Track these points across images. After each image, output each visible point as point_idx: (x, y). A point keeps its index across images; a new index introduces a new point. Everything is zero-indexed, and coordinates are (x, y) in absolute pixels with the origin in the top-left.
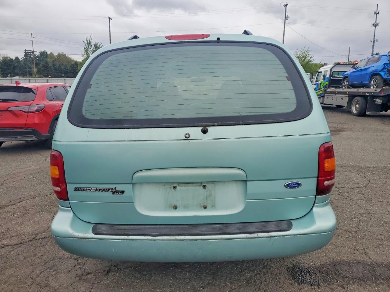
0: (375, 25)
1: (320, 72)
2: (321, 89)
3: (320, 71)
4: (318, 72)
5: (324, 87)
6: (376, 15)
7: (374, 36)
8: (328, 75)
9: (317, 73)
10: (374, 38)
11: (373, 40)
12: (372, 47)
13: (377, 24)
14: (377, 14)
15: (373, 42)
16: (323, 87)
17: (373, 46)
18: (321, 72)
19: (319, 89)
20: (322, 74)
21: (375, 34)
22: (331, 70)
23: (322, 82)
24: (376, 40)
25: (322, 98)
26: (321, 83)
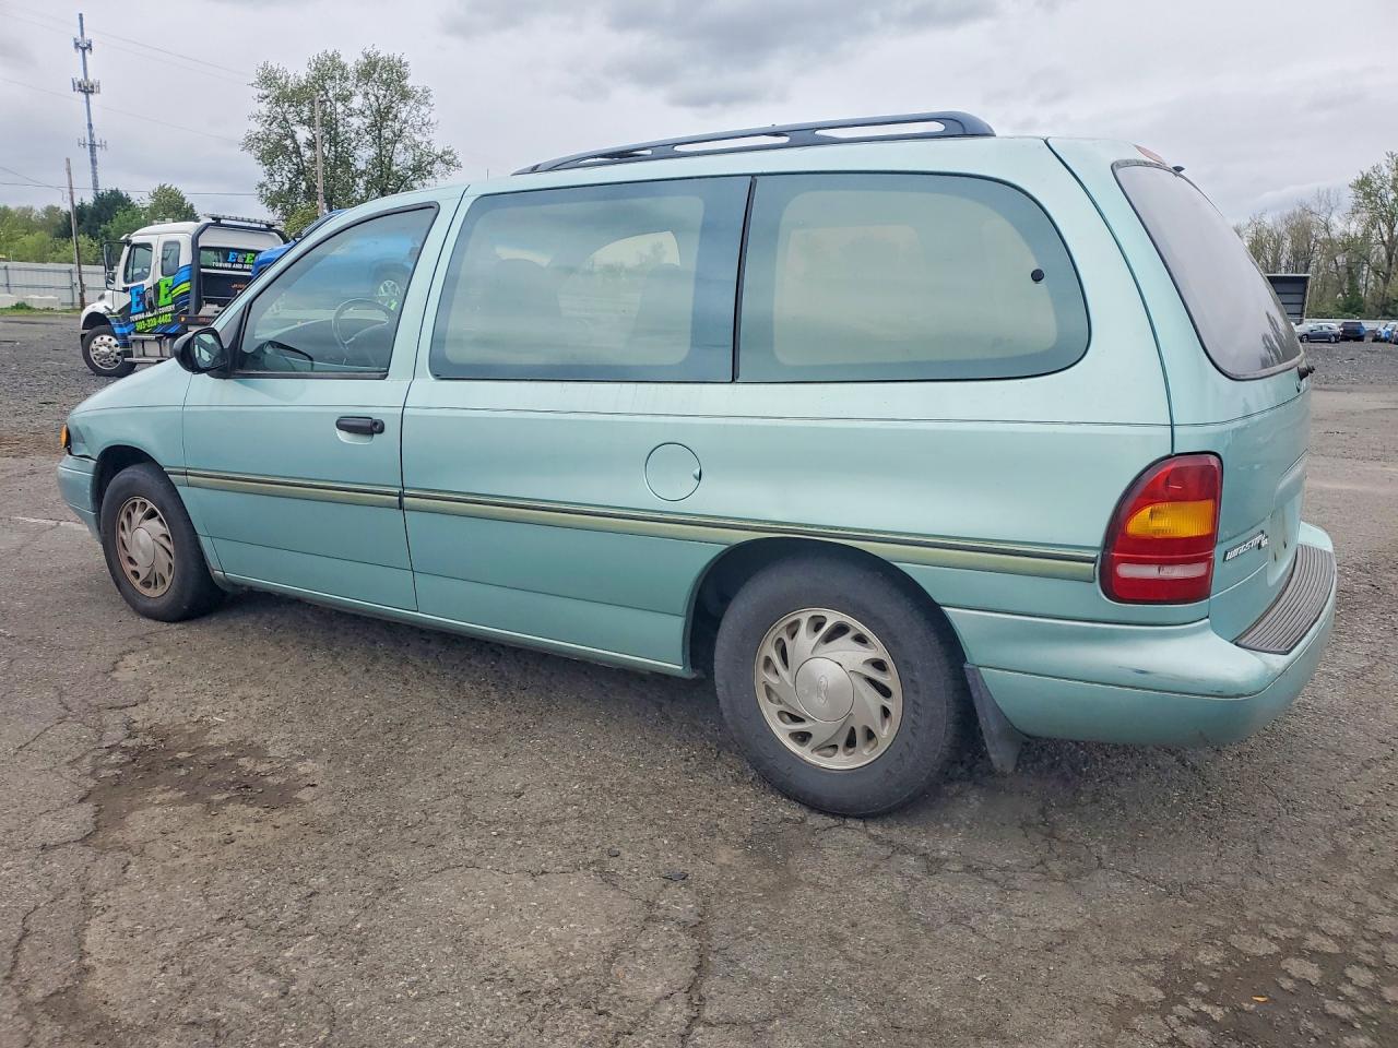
0: (87, 89)
1: (137, 246)
2: (163, 310)
3: (136, 239)
4: (128, 242)
5: (174, 301)
6: (80, 50)
7: (90, 126)
8: (185, 258)
9: (127, 249)
10: (91, 135)
11: (88, 142)
12: (90, 165)
13: (92, 87)
14: (84, 49)
15: (88, 147)
16: (169, 299)
17: (94, 162)
18: (147, 246)
19: (152, 308)
20: (157, 253)
21: (90, 119)
22: (195, 241)
23: (162, 285)
24: (98, 143)
25: (168, 341)
26: (157, 288)
